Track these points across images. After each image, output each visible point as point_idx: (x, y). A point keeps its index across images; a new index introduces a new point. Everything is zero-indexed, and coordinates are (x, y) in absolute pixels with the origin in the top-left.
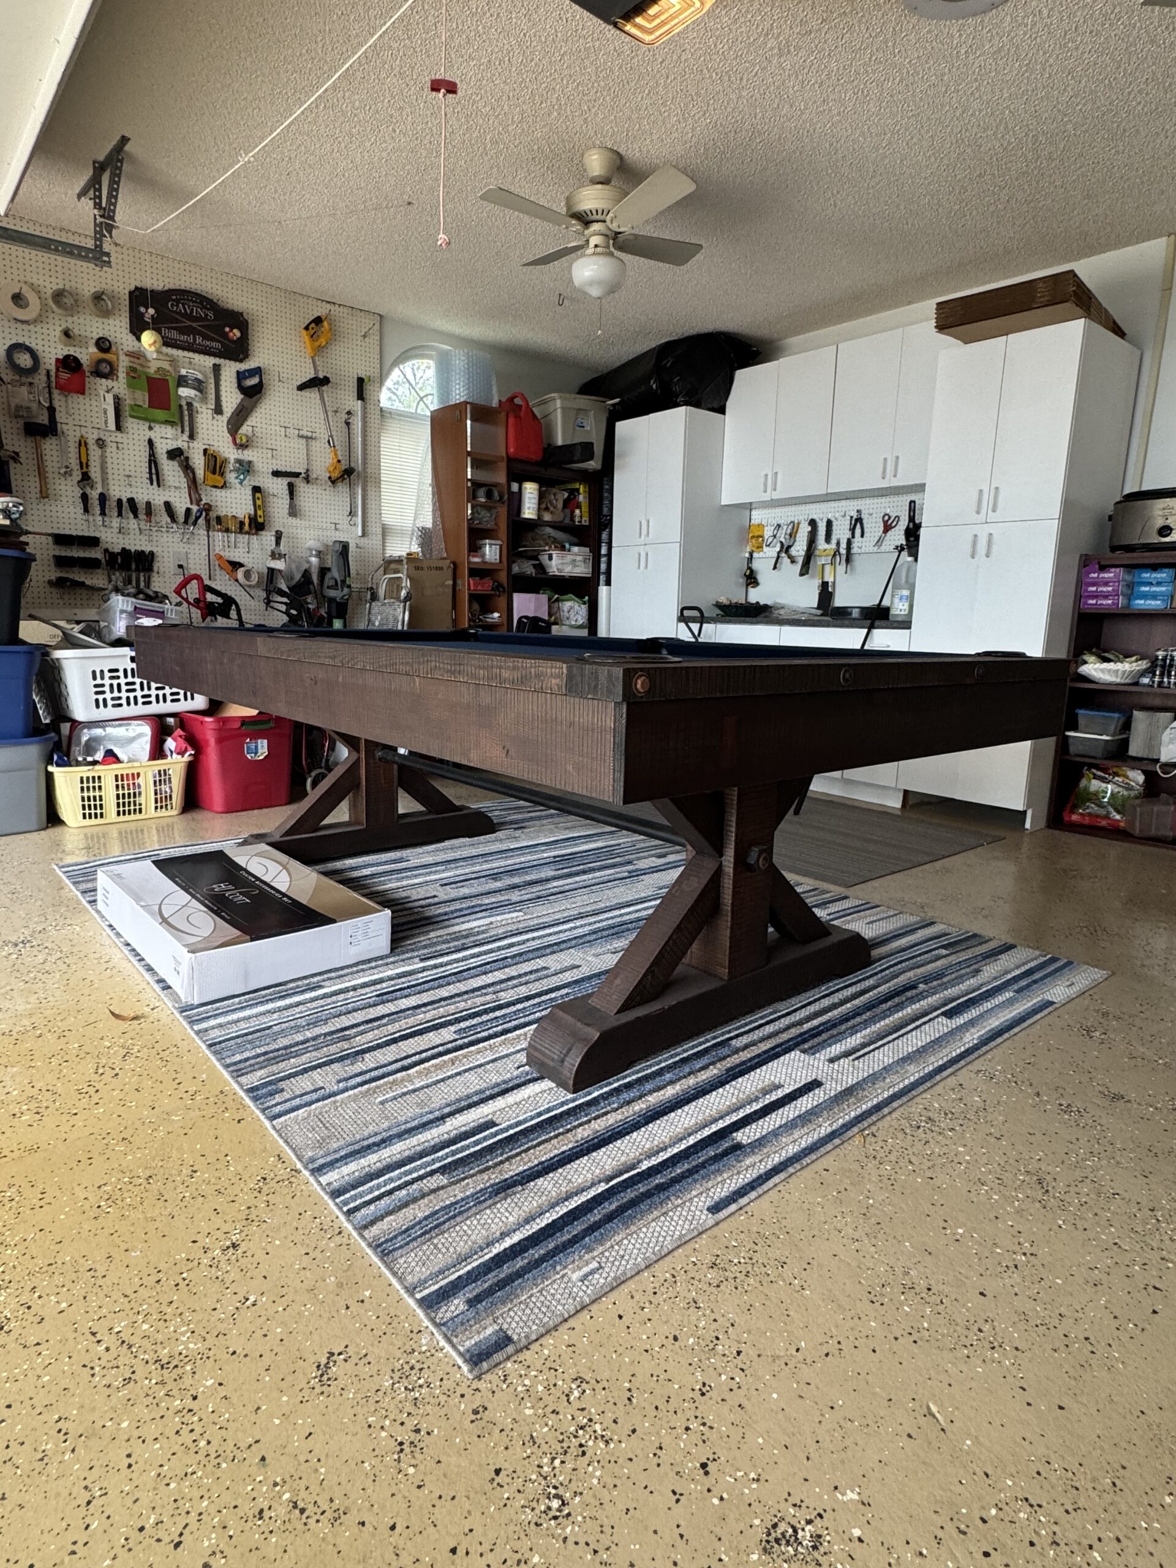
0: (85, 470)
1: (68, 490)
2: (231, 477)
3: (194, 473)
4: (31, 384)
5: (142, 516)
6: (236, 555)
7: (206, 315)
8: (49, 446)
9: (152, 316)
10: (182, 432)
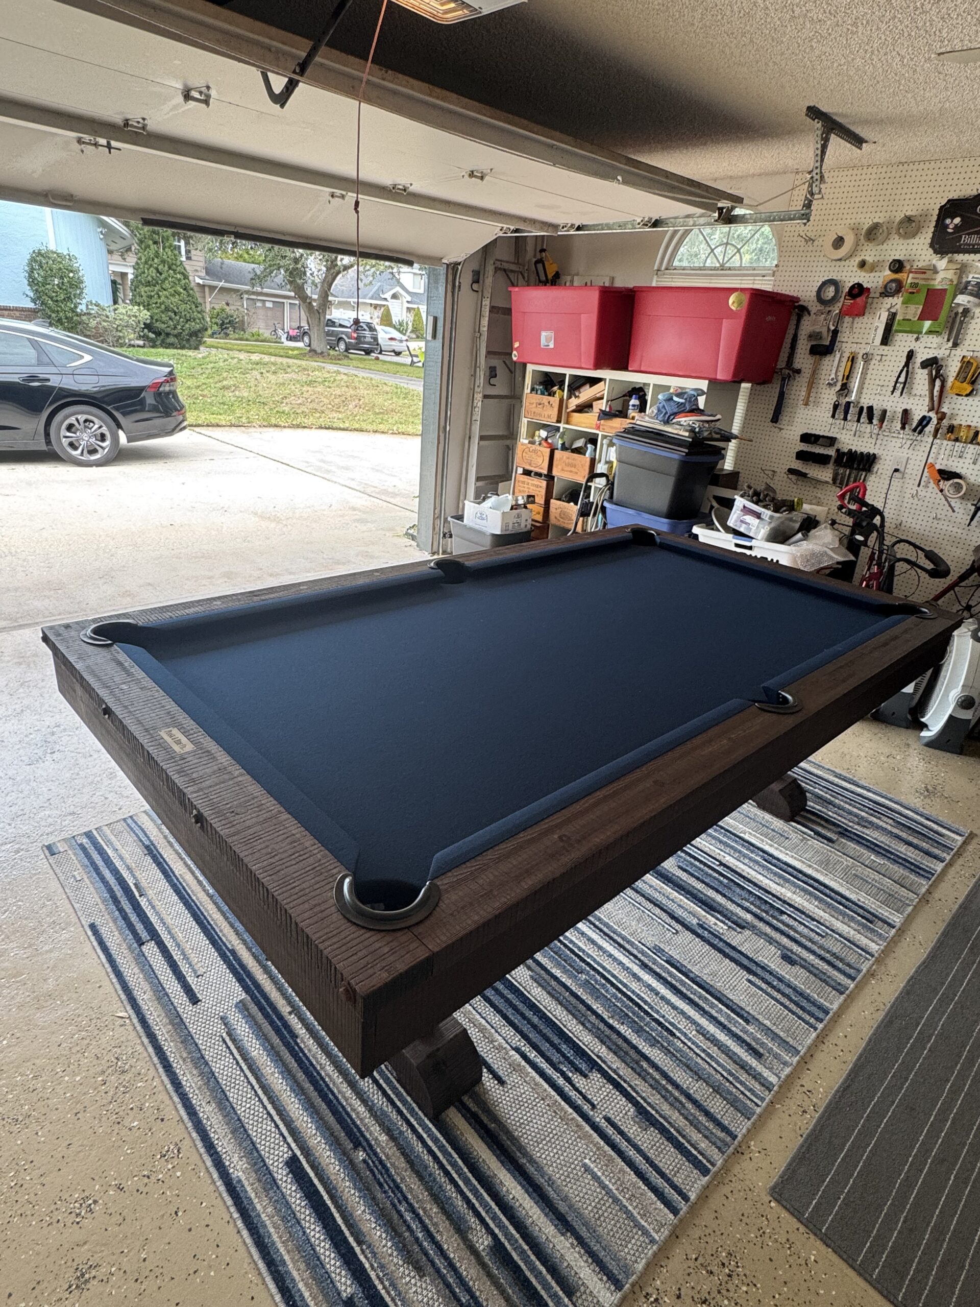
0: (846, 381)
3: (944, 382)
4: (828, 312)
5: (876, 421)
6: (956, 467)
8: (825, 362)
9: (956, 225)
10: (948, 340)
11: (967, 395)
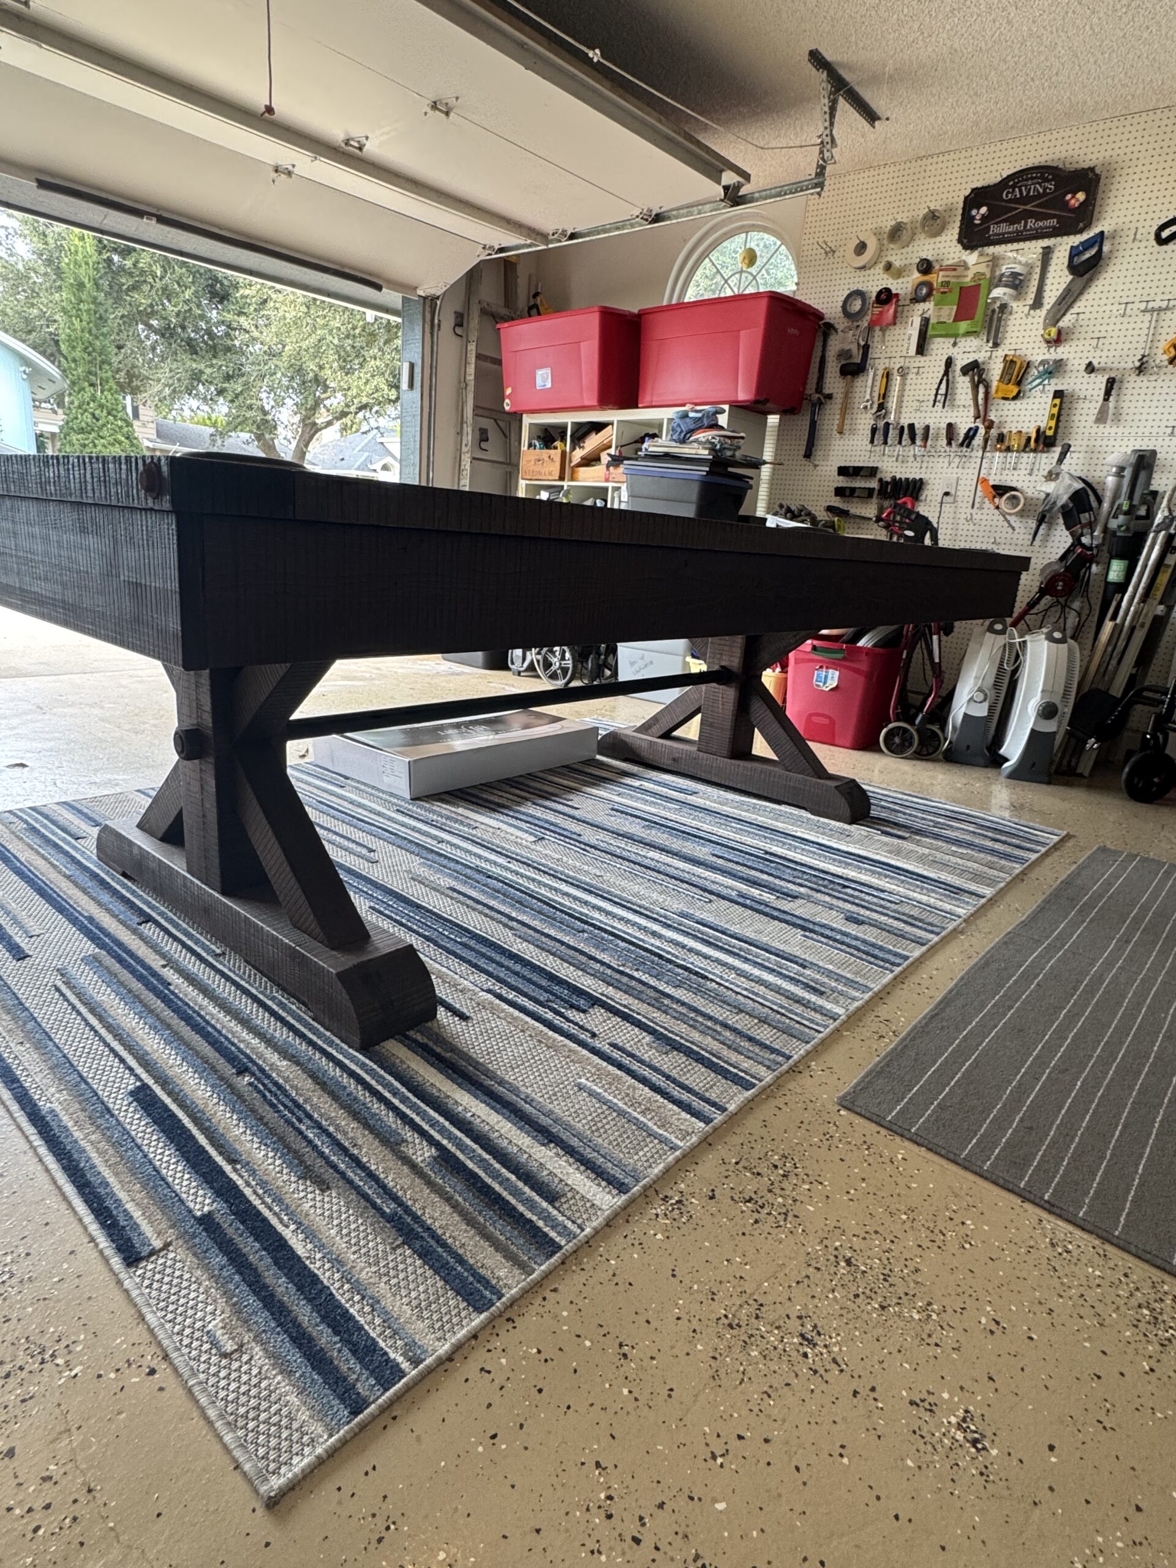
0: (882, 401)
2: (1031, 383)
3: (988, 387)
4: (858, 327)
5: (920, 441)
7: (1046, 189)
8: (857, 384)
9: (983, 215)
10: (988, 341)
11: (1015, 398)
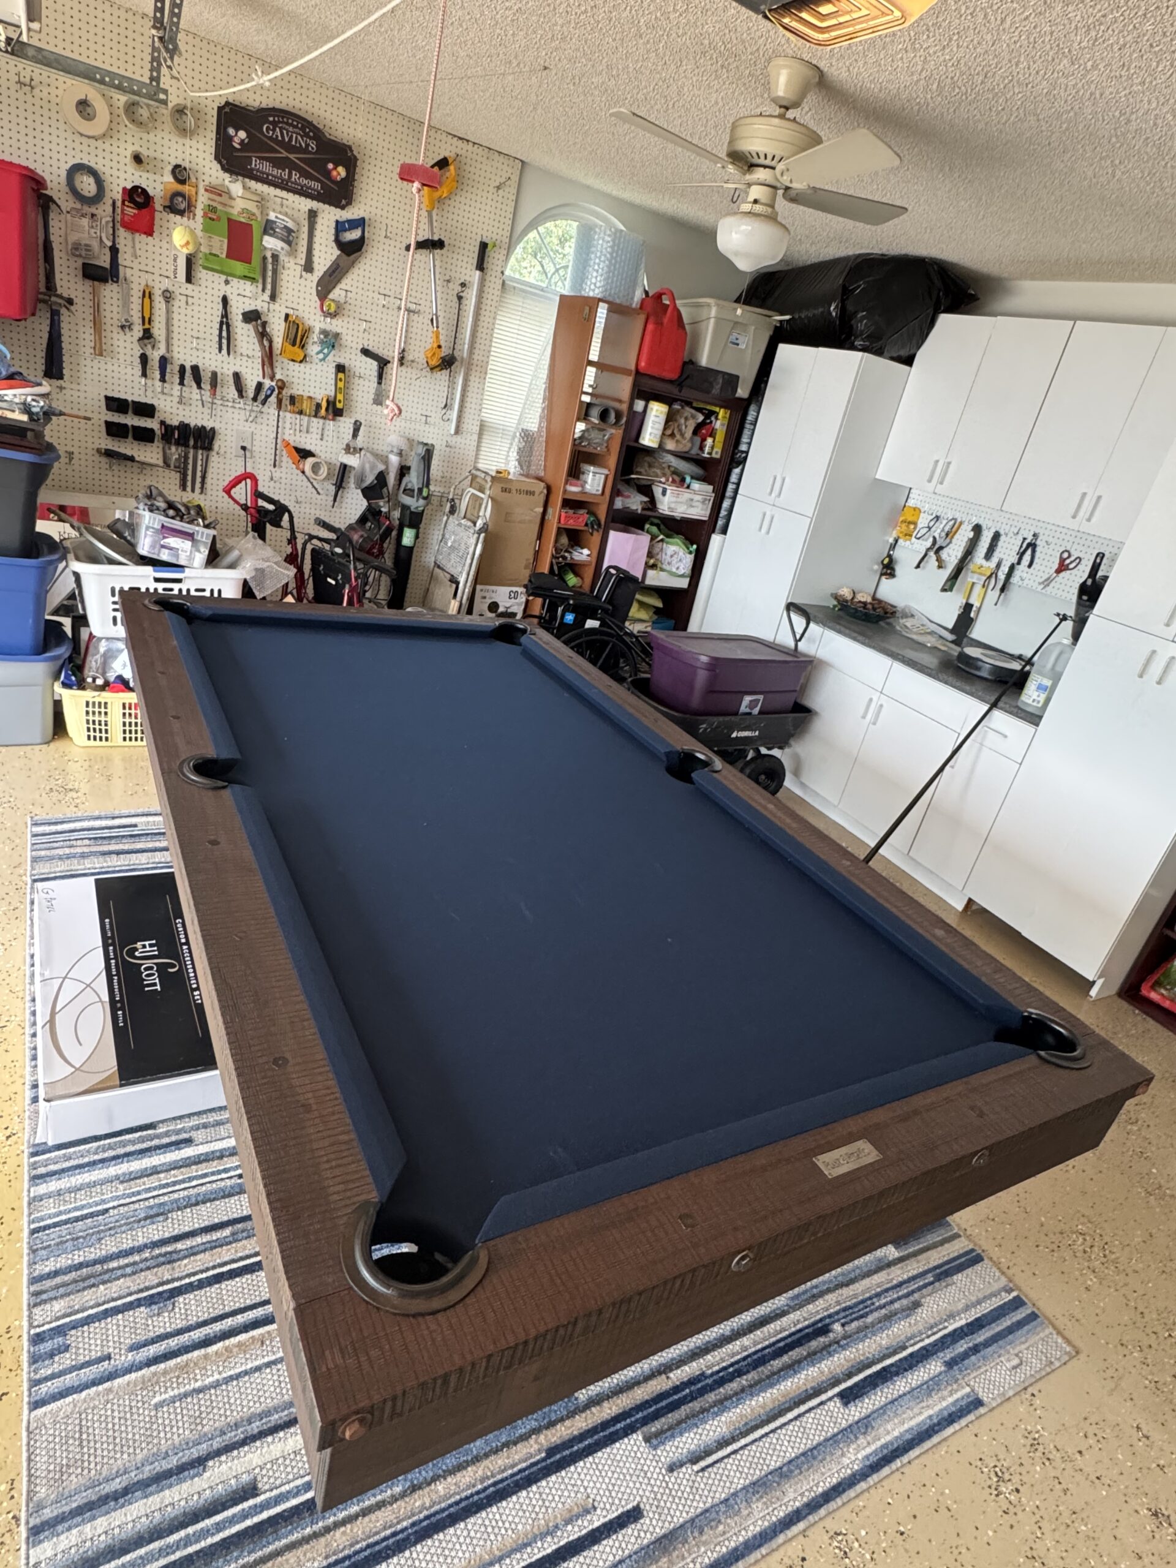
0: (147, 326)
1: (127, 346)
2: (313, 349)
3: (271, 342)
4: (93, 215)
5: (206, 386)
6: (307, 443)
7: (307, 145)
8: (110, 292)
9: (243, 141)
10: (264, 290)
11: (301, 362)
